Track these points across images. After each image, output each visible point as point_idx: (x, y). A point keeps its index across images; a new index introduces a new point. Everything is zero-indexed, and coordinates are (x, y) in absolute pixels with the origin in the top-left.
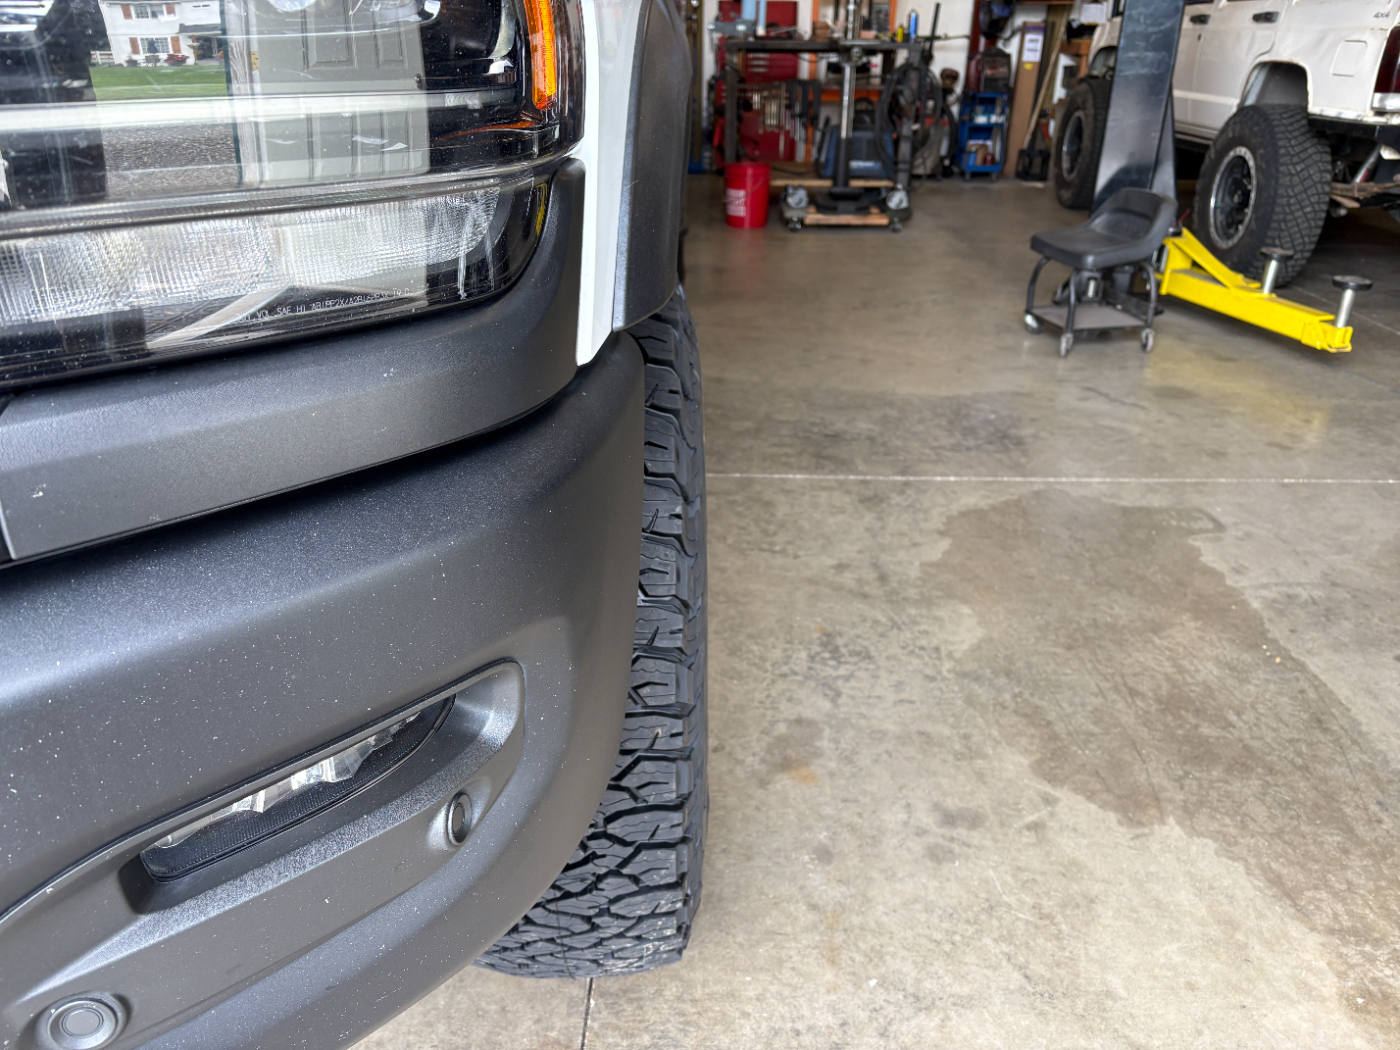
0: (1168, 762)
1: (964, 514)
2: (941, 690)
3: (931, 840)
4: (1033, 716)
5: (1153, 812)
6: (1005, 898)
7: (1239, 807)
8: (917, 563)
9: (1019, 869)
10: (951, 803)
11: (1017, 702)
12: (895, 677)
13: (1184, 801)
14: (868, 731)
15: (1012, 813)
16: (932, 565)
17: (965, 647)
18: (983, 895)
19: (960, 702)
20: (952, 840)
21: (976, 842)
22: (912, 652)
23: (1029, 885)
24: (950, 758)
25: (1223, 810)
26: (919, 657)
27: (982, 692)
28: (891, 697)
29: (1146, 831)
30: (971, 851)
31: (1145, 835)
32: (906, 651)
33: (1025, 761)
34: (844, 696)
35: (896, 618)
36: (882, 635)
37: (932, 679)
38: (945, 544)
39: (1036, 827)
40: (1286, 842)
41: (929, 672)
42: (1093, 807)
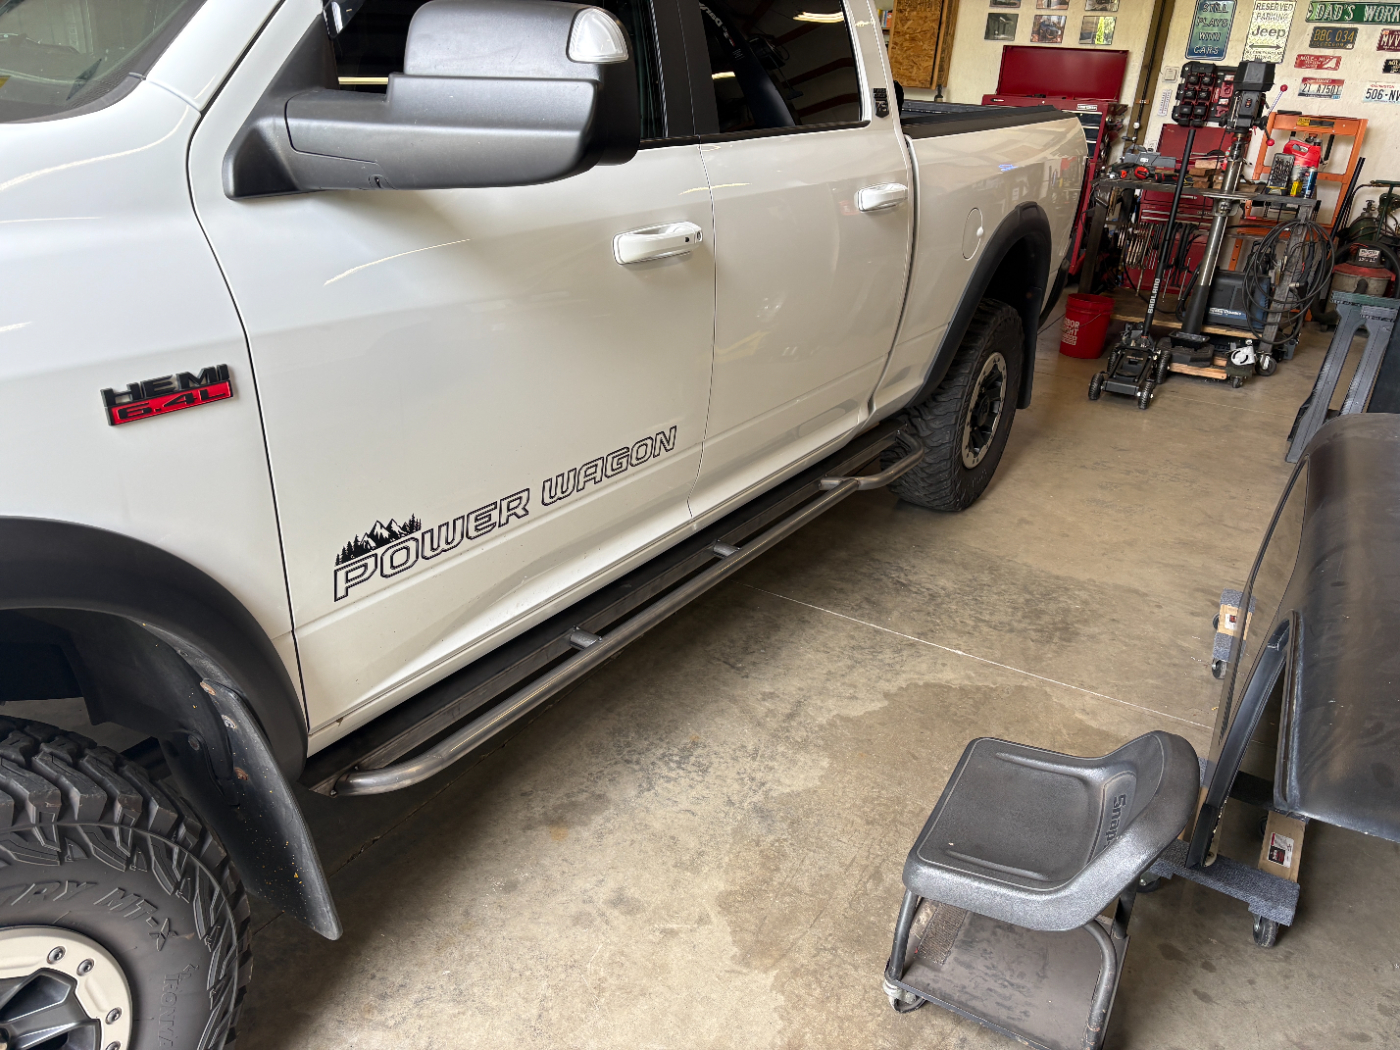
0: (830, 935)
1: (927, 685)
2: (727, 814)
3: (588, 908)
4: (772, 860)
5: (768, 962)
6: (588, 966)
7: (840, 988)
8: (835, 713)
9: (622, 953)
10: (632, 892)
11: (772, 845)
12: (705, 792)
13: (802, 966)
14: (637, 821)
15: (666, 917)
16: (846, 719)
17: (788, 790)
18: (577, 957)
19: (729, 829)
20: (603, 914)
21: (615, 923)
22: (742, 779)
23: (615, 965)
24: (671, 863)
25: (824, 984)
26: (743, 784)
27: (755, 827)
28: (685, 804)
29: (745, 971)
30: (605, 927)
31: (740, 973)
32: (737, 777)
33: (722, 886)
34: (653, 791)
35: (762, 748)
36: (735, 759)
37: (730, 803)
38: (878, 705)
39: (670, 933)
40: (840, 1027)
41: (735, 798)
42: (729, 939)
